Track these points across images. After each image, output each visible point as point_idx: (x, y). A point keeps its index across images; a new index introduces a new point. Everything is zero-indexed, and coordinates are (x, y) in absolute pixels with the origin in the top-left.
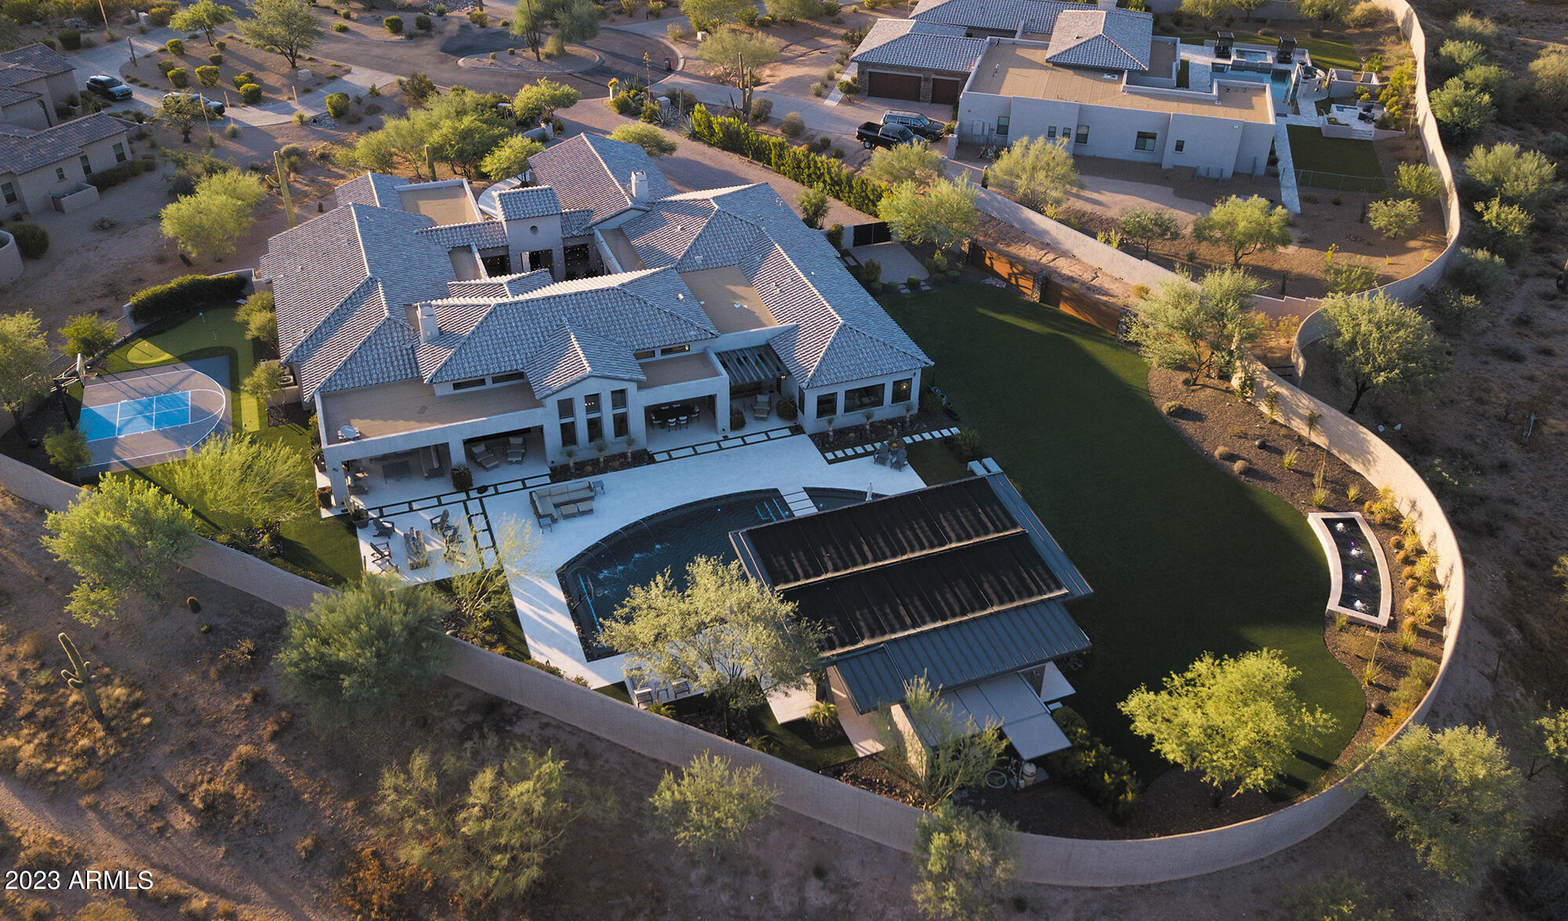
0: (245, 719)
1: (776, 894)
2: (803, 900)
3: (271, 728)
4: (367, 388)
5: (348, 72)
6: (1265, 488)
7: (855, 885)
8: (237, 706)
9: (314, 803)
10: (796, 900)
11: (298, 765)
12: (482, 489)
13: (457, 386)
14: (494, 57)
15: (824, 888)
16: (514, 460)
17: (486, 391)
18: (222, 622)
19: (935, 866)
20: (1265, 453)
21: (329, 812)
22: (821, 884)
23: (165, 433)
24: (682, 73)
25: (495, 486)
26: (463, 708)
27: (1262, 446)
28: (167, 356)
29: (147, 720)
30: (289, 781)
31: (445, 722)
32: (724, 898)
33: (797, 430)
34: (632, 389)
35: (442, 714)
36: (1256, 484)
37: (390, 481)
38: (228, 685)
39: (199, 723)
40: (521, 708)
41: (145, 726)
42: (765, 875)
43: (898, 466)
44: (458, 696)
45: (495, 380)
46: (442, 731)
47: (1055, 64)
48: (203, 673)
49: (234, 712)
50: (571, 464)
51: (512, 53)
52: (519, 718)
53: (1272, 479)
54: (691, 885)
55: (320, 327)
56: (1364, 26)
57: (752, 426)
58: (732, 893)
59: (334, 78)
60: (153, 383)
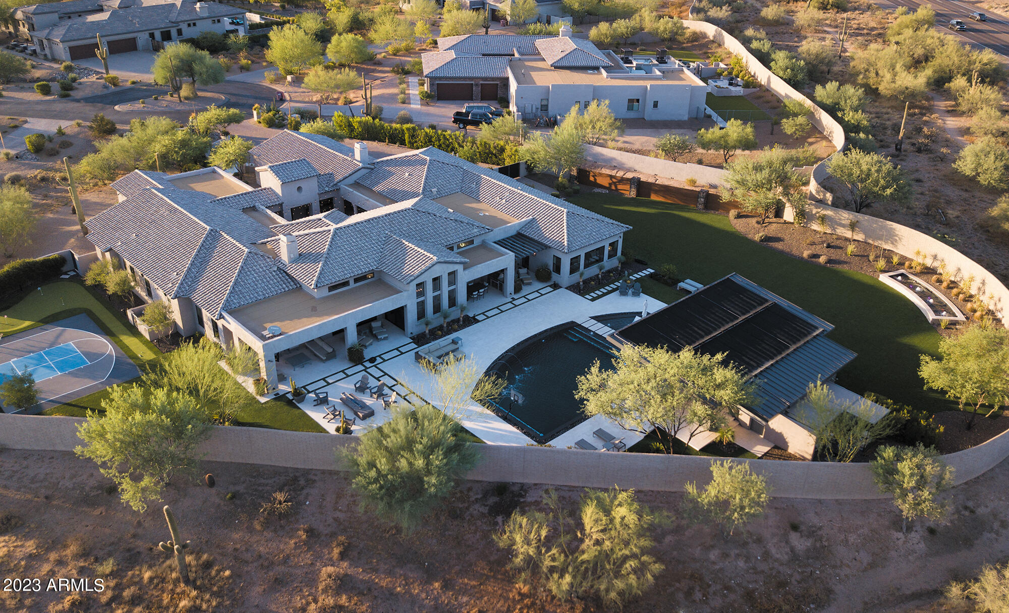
0: (308, 551)
1: (773, 551)
2: (792, 550)
3: (336, 551)
4: (258, 302)
5: (26, 122)
6: (844, 268)
7: (820, 528)
8: (295, 543)
9: (408, 592)
10: (787, 550)
11: (375, 570)
12: (372, 360)
13: (332, 288)
14: (143, 103)
15: (802, 536)
16: (382, 337)
17: (351, 289)
18: (241, 488)
19: (909, 483)
20: (832, 250)
21: (424, 595)
22: (798, 534)
23: (72, 374)
24: (291, 101)
25: (379, 356)
26: (479, 496)
27: (829, 246)
28: (27, 323)
29: (227, 573)
30: (377, 583)
31: (471, 509)
32: (741, 564)
33: (556, 286)
34: (459, 268)
35: (466, 505)
36: (839, 267)
37: (297, 369)
38: (275, 531)
39: (272, 563)
40: (522, 485)
41: (228, 578)
42: (759, 541)
43: (636, 294)
44: (470, 489)
45: (356, 280)
46: (472, 516)
47: (555, 67)
48: (247, 528)
49: (295, 549)
50: (427, 332)
51: (156, 99)
52: (526, 491)
53: (846, 263)
54: (714, 563)
55: (189, 269)
56: (692, 41)
57: (526, 290)
58: (744, 559)
59: (16, 127)
60: (31, 343)
